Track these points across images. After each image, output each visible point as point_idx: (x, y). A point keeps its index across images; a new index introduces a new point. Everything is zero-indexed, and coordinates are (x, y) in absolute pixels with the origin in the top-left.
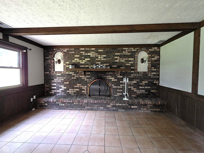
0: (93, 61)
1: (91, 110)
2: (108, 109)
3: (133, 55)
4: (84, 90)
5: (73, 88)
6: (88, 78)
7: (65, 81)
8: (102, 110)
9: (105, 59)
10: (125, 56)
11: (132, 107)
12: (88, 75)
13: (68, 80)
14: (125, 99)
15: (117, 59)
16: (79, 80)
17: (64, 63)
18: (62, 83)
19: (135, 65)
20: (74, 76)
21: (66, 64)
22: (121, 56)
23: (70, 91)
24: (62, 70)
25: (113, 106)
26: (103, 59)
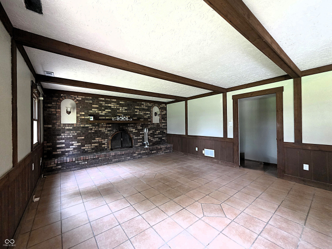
0: (114, 113)
1: (119, 161)
2: (134, 158)
3: (149, 109)
4: (104, 144)
5: (91, 143)
6: (109, 131)
7: (79, 135)
8: (129, 160)
9: (126, 111)
10: (144, 110)
11: (153, 152)
12: (110, 127)
13: (83, 134)
14: (146, 147)
15: (137, 112)
16: (98, 134)
17: (77, 113)
18: (75, 138)
19: (150, 117)
20: (91, 129)
21: (81, 115)
22: (140, 110)
23: (87, 147)
24: (75, 122)
25: (139, 154)
26: (124, 111)
